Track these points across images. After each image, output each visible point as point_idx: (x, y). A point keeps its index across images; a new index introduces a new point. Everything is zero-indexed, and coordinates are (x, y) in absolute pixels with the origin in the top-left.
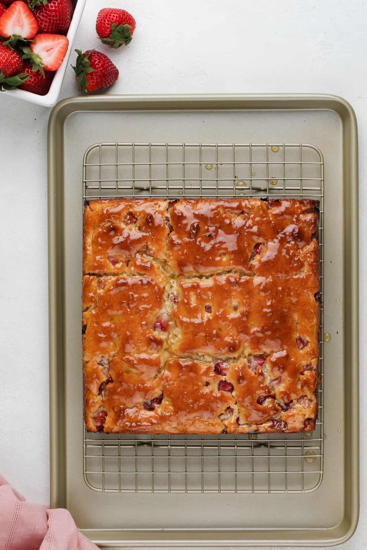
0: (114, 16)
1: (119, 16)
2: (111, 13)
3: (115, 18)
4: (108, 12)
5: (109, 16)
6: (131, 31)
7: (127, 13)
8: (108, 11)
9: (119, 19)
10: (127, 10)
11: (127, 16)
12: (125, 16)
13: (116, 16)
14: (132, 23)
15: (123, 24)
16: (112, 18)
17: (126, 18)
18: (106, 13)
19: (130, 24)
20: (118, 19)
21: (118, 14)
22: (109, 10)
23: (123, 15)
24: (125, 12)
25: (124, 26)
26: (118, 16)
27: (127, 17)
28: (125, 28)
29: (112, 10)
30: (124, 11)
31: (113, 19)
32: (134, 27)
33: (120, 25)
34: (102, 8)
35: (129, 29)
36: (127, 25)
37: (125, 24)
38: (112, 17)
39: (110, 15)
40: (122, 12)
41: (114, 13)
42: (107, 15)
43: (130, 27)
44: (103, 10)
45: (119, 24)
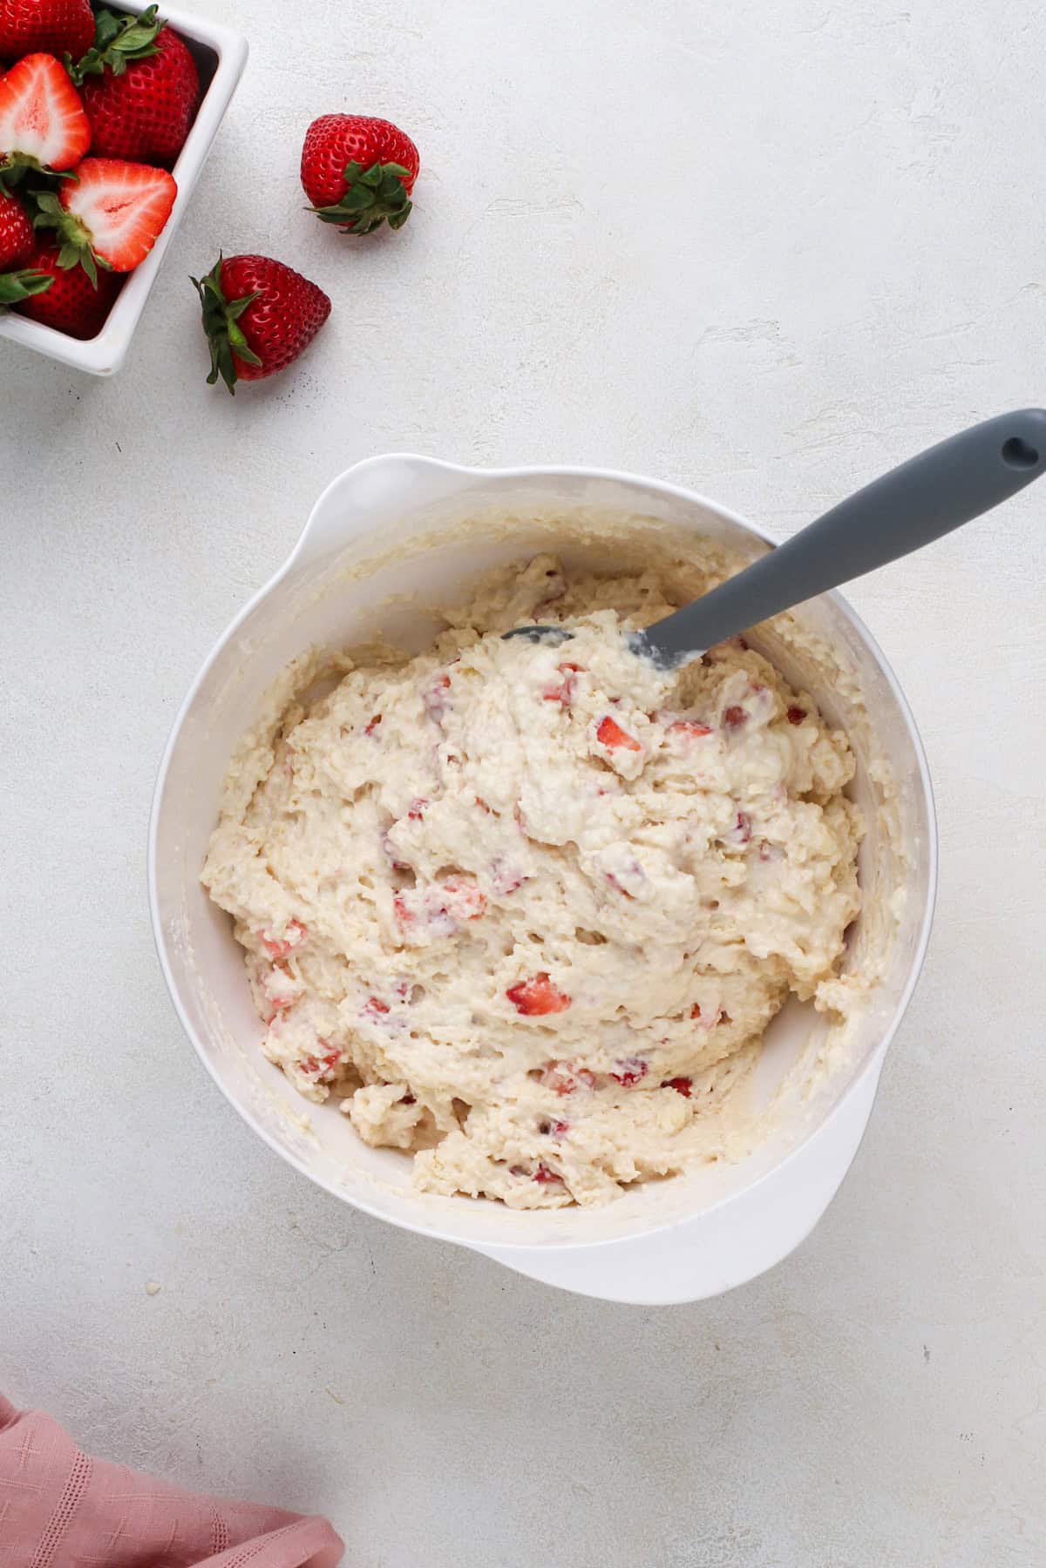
0: (353, 141)
1: (370, 139)
2: (346, 131)
3: (356, 146)
4: (335, 129)
5: (338, 141)
6: (406, 183)
7: (393, 129)
8: (335, 125)
9: (369, 148)
10: (392, 120)
11: (393, 137)
12: (386, 138)
13: (360, 140)
14: (407, 158)
15: (383, 163)
16: (347, 146)
17: (390, 144)
18: (330, 131)
19: (400, 162)
20: (365, 148)
21: (364, 133)
22: (339, 123)
23: (379, 136)
24: (387, 126)
25: (385, 167)
26: (364, 139)
27: (392, 141)
28: (387, 174)
29: (348, 123)
30: (385, 122)
31: (350, 149)
32: (415, 171)
33: (375, 167)
34: (318, 116)
35: (398, 179)
36: (391, 164)
37: (387, 161)
38: (347, 143)
39: (343, 139)
40: (378, 126)
41: (355, 132)
42: (332, 137)
43: (403, 170)
44: (322, 121)
45: (370, 164)
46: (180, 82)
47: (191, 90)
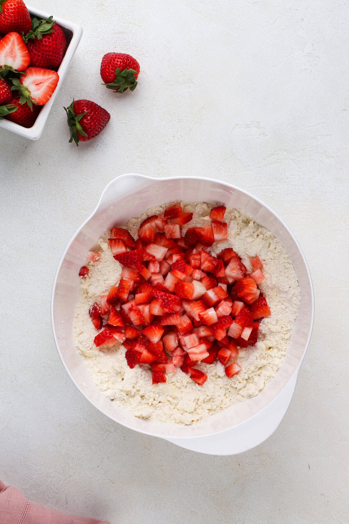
0: (118, 61)
1: (123, 61)
2: (115, 58)
3: (119, 63)
4: (112, 57)
6: (135, 75)
7: (131, 57)
10: (131, 55)
11: (131, 60)
12: (129, 60)
13: (120, 61)
14: (136, 67)
15: (128, 69)
16: (116, 63)
17: (130, 63)
18: (110, 58)
19: (133, 68)
20: (122, 64)
21: (121, 59)
22: (113, 55)
23: (126, 60)
24: (129, 57)
25: (128, 70)
26: (121, 61)
27: (131, 61)
28: (129, 72)
29: (116, 55)
30: (128, 55)
31: (117, 64)
32: (138, 71)
33: (125, 70)
34: (106, 53)
35: (133, 74)
36: (131, 69)
39: (114, 61)
40: (126, 57)
41: (118, 58)
42: (111, 60)
43: (135, 71)
44: (107, 55)
45: (123, 69)
46: (60, 42)
47: (64, 45)
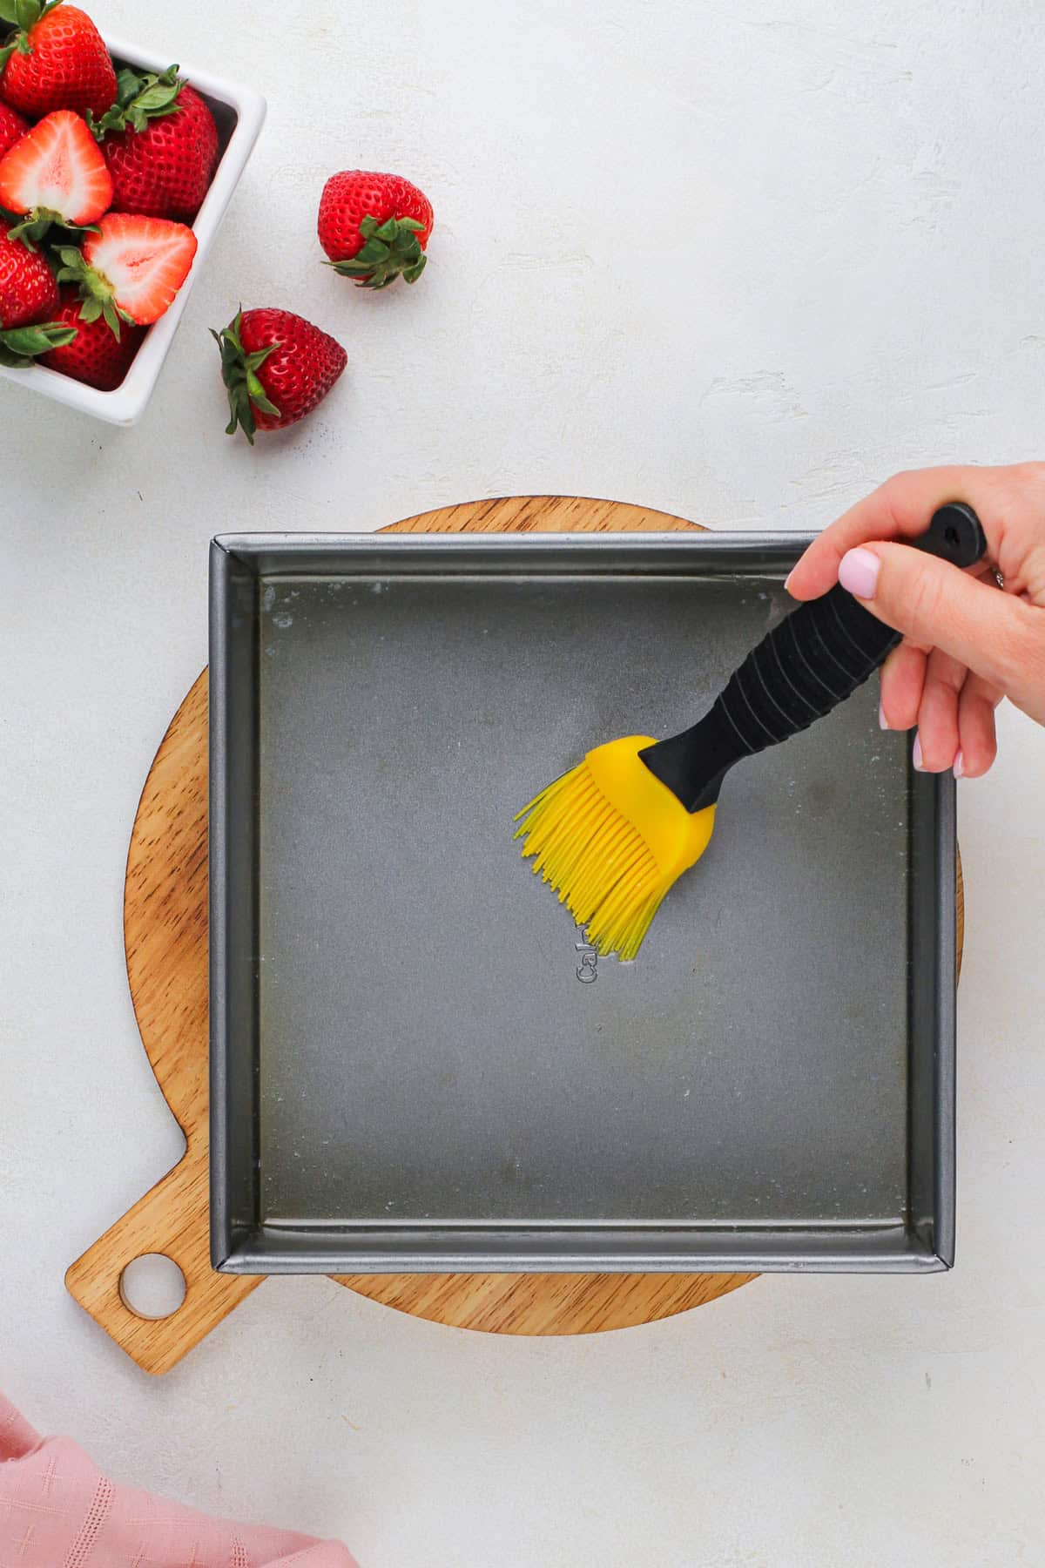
0: (368, 197)
1: (385, 196)
2: (362, 187)
3: (372, 202)
4: (352, 186)
5: (353, 196)
6: (422, 237)
7: (407, 184)
8: (351, 181)
9: (385, 203)
10: (407, 177)
11: (408, 193)
12: (401, 194)
13: (375, 196)
14: (421, 213)
15: (398, 218)
17: (405, 200)
18: (347, 188)
19: (415, 217)
20: (381, 204)
21: (379, 189)
22: (355, 180)
23: (394, 192)
24: (402, 182)
25: (399, 222)
26: (379, 194)
27: (406, 196)
28: (401, 229)
29: (363, 179)
30: (400, 179)
31: (366, 205)
32: (429, 226)
33: (390, 221)
34: (334, 172)
35: (413, 234)
36: (406, 219)
37: (402, 217)
38: (363, 198)
39: (358, 194)
40: (394, 183)
41: (371, 188)
42: (348, 193)
43: (418, 224)
44: (339, 177)
45: (385, 219)
46: (200, 139)
47: (210, 147)
